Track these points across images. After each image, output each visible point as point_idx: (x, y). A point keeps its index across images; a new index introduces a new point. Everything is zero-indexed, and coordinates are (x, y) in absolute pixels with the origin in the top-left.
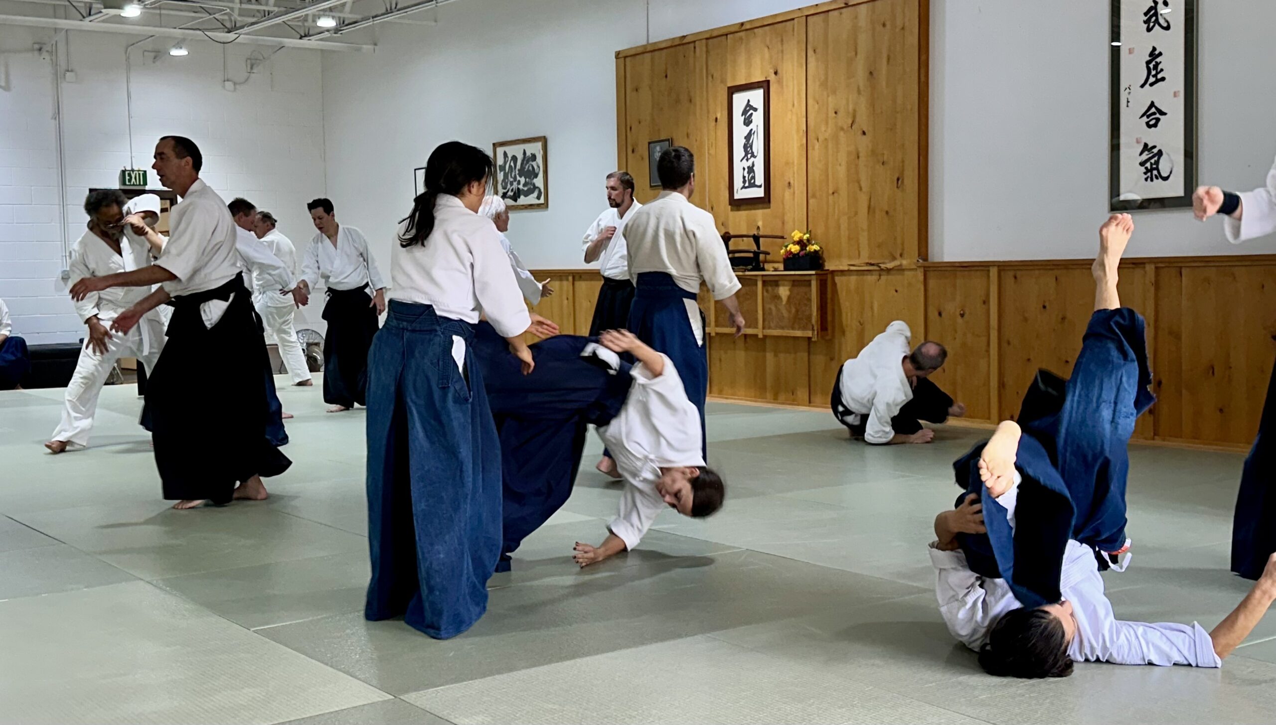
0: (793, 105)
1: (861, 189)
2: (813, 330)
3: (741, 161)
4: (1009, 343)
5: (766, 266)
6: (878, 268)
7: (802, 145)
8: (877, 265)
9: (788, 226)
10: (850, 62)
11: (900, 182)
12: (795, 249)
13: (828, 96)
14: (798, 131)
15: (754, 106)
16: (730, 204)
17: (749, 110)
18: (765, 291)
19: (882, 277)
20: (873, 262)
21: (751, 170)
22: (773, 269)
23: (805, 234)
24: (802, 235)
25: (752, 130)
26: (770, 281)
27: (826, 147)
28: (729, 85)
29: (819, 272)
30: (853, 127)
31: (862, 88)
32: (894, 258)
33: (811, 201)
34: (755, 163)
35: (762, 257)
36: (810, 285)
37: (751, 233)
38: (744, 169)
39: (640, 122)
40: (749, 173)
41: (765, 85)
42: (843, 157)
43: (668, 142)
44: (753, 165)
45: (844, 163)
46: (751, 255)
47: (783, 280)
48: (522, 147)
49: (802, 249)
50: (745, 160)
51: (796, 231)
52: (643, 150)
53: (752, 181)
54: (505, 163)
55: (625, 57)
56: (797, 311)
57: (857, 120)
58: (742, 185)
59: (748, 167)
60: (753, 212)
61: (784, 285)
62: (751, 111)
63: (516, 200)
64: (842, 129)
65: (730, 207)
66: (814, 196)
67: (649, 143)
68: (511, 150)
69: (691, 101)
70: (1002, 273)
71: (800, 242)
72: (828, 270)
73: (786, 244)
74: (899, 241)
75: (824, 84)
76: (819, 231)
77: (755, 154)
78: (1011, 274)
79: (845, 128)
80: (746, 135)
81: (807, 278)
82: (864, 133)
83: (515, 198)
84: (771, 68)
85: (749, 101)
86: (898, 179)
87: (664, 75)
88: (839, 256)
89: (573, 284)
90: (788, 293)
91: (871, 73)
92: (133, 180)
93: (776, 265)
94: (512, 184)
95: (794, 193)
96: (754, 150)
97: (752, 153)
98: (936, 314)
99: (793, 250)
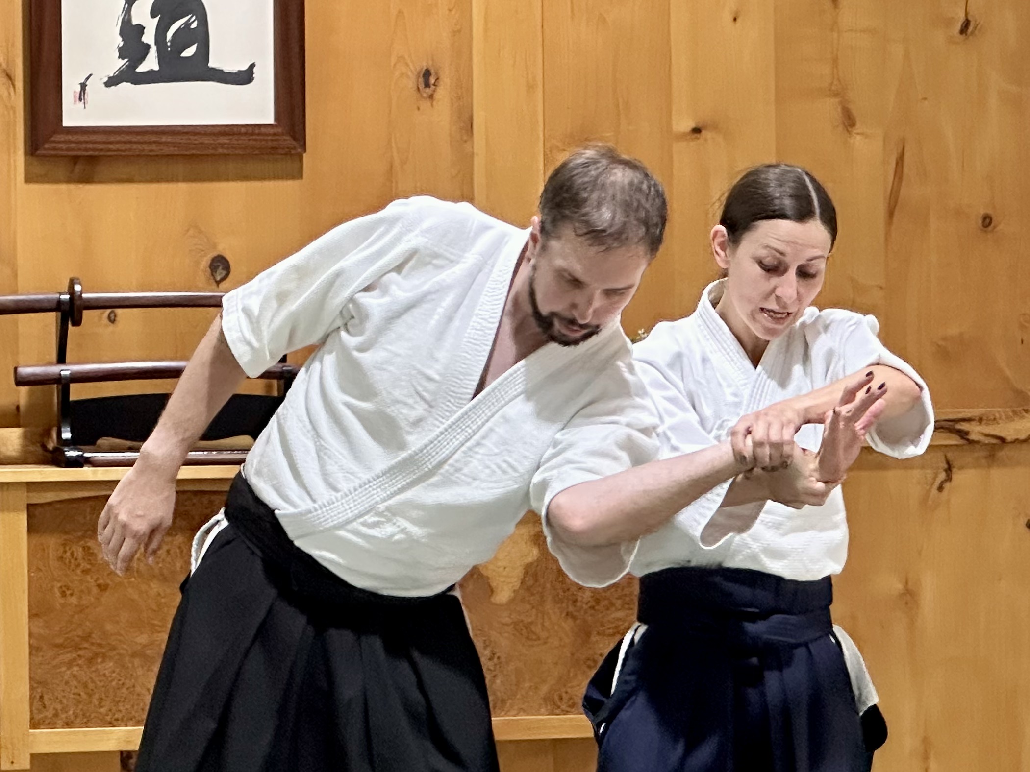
19: (957, 476)
53: (190, 52)
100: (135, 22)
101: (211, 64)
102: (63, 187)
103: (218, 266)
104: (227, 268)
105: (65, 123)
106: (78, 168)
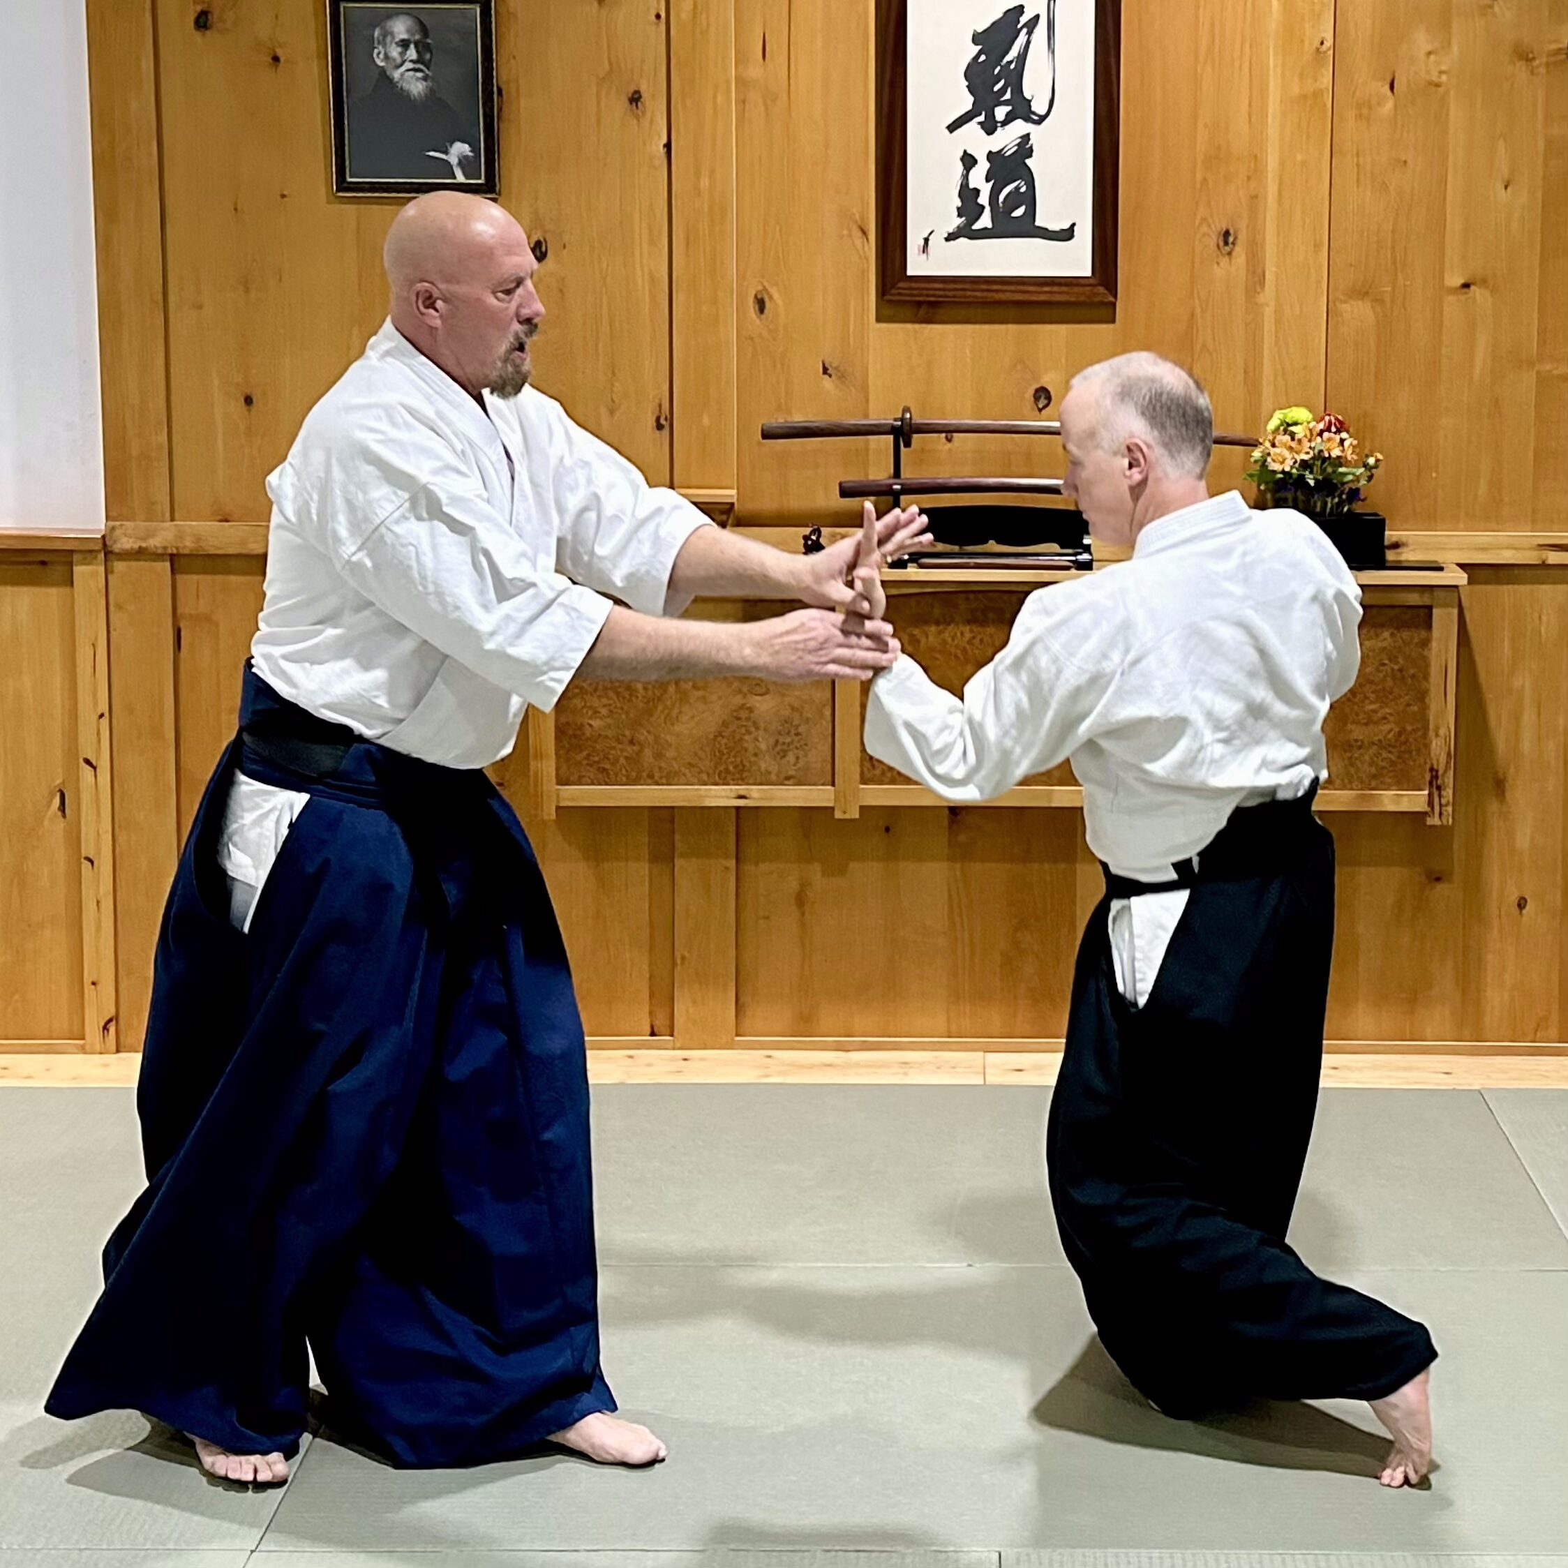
2: (1435, 783)
3: (952, 127)
16: (880, 295)
21: (1010, 167)
25: (1020, 9)
34: (1037, 143)
38: (969, 161)
40: (997, 178)
44: (1025, 148)
50: (973, 127)
52: (284, 22)
53: (1019, 212)
58: (957, 222)
59: (990, 156)
77: (1039, 107)
80: (985, 24)
81: (1414, 599)
96: (1029, 92)
97: (1024, 100)
100: (971, 186)
101: (1038, 223)
102: (909, 326)
103: (1040, 397)
104: (1049, 398)
105: (910, 272)
106: (922, 311)
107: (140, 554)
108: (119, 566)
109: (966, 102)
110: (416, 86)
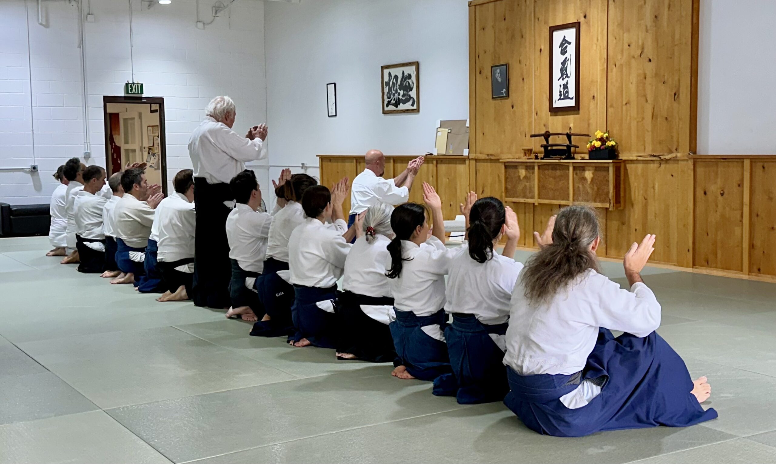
0: (598, 40)
1: (647, 101)
2: (610, 203)
3: (559, 80)
4: (757, 215)
5: (576, 156)
6: (659, 159)
7: (603, 70)
8: (658, 156)
9: (592, 127)
10: (641, 7)
11: (676, 96)
12: (598, 144)
13: (624, 33)
14: (600, 59)
15: (569, 41)
16: (550, 111)
17: (565, 44)
18: (575, 174)
19: (662, 165)
20: (655, 154)
21: (565, 86)
22: (581, 158)
23: (604, 133)
24: (602, 134)
25: (566, 58)
26: (579, 167)
27: (622, 71)
28: (551, 26)
29: (615, 161)
30: (642, 56)
31: (649, 28)
32: (671, 152)
33: (610, 110)
34: (569, 82)
35: (573, 149)
36: (608, 171)
37: (565, 133)
38: (560, 86)
39: (485, 52)
40: (564, 89)
41: (577, 25)
42: (634, 78)
43: (505, 67)
44: (567, 83)
45: (634, 82)
46: (565, 148)
47: (588, 166)
48: (401, 69)
49: (602, 145)
50: (561, 79)
51: (598, 131)
52: (487, 72)
53: (567, 95)
54: (390, 80)
55: (475, 6)
56: (598, 189)
57: (645, 51)
58: (559, 97)
59: (564, 85)
60: (566, 117)
61: (589, 170)
62: (566, 44)
63: (397, 107)
64: (634, 57)
65: (550, 113)
66: (612, 106)
67: (492, 67)
68: (395, 72)
69: (522, 37)
70: (754, 164)
71: (601, 139)
72: (622, 159)
73: (591, 141)
74: (675, 139)
75: (621, 25)
76: (615, 130)
77: (569, 75)
78: (761, 164)
79: (636, 57)
80: (562, 61)
81: (606, 165)
82: (650, 60)
83: (396, 105)
84: (581, 13)
85: (565, 37)
86: (675, 94)
87: (504, 18)
88: (630, 150)
89: (437, 166)
90: (591, 175)
91: (656, 17)
92: (134, 90)
93: (583, 155)
94: (394, 95)
95: (597, 104)
96: (568, 73)
97: (567, 74)
98: (702, 192)
99: (596, 145)
100: (561, 90)
101: (568, 97)
102: (553, 116)
105: (554, 107)
106: (555, 113)
107: (472, 159)
108: (471, 161)
109: (560, 75)
110: (500, 80)
